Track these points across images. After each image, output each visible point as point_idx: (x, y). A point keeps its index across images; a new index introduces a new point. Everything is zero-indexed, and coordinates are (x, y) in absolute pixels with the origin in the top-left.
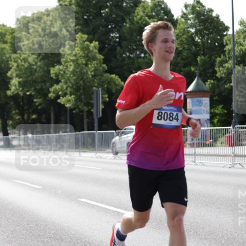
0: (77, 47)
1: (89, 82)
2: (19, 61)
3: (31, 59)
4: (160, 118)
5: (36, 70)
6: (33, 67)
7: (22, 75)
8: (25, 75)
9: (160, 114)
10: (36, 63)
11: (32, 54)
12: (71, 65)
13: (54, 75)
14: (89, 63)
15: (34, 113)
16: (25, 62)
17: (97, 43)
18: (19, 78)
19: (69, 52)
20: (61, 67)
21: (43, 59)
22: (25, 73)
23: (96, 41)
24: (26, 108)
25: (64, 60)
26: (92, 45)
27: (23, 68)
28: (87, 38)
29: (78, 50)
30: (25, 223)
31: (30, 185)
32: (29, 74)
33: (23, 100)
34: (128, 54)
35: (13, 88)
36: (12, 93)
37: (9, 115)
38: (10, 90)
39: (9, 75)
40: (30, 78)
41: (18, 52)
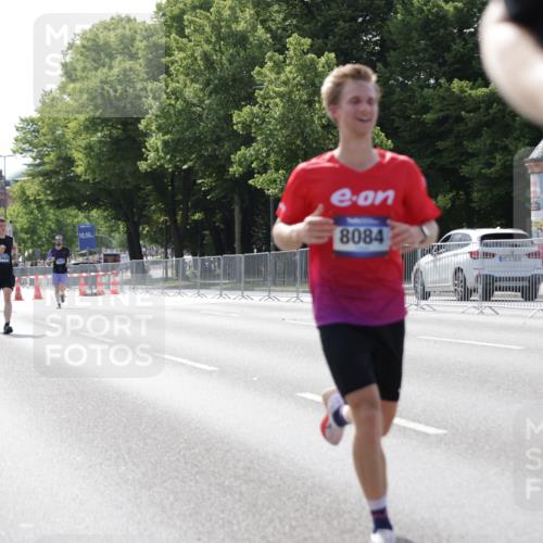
0: (290, 64)
1: (316, 141)
2: (165, 96)
3: (189, 93)
4: (345, 239)
5: (200, 116)
6: (194, 109)
7: (170, 128)
8: (177, 128)
9: (345, 233)
10: (202, 101)
11: (192, 81)
12: (277, 105)
13: (239, 125)
14: (316, 98)
15: (196, 209)
16: (177, 99)
17: (333, 55)
18: (164, 135)
19: (273, 76)
20: (256, 109)
21: (215, 91)
22: (177, 122)
23: (330, 51)
24: (180, 197)
25: (262, 92)
26: (323, 59)
27: (172, 112)
28: (311, 46)
29: (291, 72)
30: (182, 446)
31: (190, 363)
32: (185, 126)
33: (172, 181)
34: (401, 79)
35: (152, 155)
36: (150, 166)
37: (144, 213)
38: (146, 160)
39: (141, 126)
40: (187, 133)
41: (162, 77)
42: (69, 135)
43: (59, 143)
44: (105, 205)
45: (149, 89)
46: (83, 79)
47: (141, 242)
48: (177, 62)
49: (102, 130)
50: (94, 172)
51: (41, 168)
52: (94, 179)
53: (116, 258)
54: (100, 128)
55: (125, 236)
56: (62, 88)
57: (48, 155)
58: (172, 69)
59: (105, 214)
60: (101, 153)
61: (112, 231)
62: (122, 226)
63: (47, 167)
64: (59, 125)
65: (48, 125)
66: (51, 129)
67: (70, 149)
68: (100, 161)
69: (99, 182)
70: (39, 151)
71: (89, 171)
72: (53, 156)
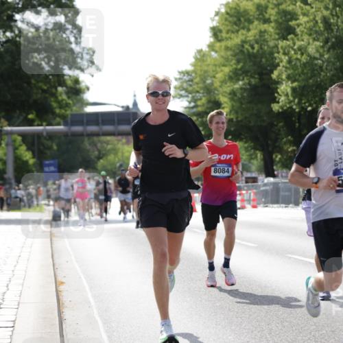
2: (293, 52)
3: (311, 50)
5: (321, 67)
6: (316, 62)
7: (297, 77)
10: (322, 56)
11: (314, 40)
16: (302, 54)
18: (292, 82)
21: (333, 47)
22: (303, 73)
27: (298, 64)
32: (309, 75)
33: (299, 119)
35: (283, 98)
36: (282, 107)
37: (277, 144)
38: (278, 102)
39: (275, 75)
40: (311, 81)
41: (289, 37)
42: (217, 84)
43: (209, 90)
44: (246, 138)
45: (280, 46)
46: (227, 39)
47: (275, 167)
48: (301, 24)
49: (243, 79)
50: (237, 112)
51: (195, 110)
52: (237, 118)
53: (255, 180)
54: (241, 78)
55: (262, 163)
56: (211, 47)
57: (201, 99)
58: (298, 30)
59: (246, 145)
60: (243, 97)
61: (252, 159)
62: (259, 155)
63: (200, 109)
64: (208, 76)
65: (200, 76)
66: (202, 79)
67: (218, 95)
68: (242, 104)
69: (241, 121)
70: (193, 97)
71: (233, 112)
72: (204, 100)
